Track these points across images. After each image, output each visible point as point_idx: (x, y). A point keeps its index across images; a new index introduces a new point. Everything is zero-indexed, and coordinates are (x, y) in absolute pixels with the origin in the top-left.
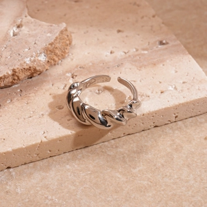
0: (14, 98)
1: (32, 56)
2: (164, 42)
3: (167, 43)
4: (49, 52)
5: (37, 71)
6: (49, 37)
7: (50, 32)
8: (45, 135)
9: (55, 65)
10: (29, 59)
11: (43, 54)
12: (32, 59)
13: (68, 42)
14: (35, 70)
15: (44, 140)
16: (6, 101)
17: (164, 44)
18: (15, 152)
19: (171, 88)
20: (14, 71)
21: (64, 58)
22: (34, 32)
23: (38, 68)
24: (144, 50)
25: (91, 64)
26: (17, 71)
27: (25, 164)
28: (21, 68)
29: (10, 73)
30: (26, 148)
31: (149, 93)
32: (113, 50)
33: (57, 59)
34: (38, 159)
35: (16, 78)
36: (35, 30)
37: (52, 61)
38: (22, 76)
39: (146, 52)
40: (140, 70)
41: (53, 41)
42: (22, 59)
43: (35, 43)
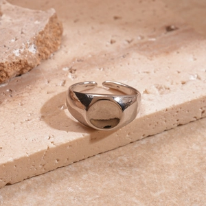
0: (4, 99)
1: (21, 48)
2: (173, 27)
3: (176, 29)
4: (39, 43)
6: (38, 25)
7: (38, 19)
8: (52, 140)
9: (47, 59)
10: (18, 51)
11: (33, 46)
12: (22, 50)
14: (26, 64)
15: (52, 146)
17: (172, 30)
18: (17, 162)
19: (192, 78)
20: (2, 65)
21: (56, 51)
22: (18, 20)
23: (29, 62)
24: (150, 37)
25: (90, 56)
26: (6, 65)
27: (28, 178)
28: (10, 61)
30: (31, 157)
31: (168, 85)
32: (114, 39)
33: (48, 52)
34: (43, 171)
35: (4, 75)
36: (19, 18)
37: (44, 55)
38: (11, 72)
39: (154, 39)
40: (151, 60)
41: (43, 29)
42: (10, 52)
43: (22, 33)
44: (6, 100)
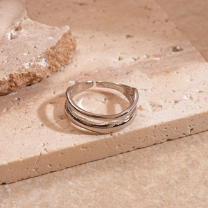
0: (11, 106)
1: (31, 61)
2: (178, 48)
3: (181, 50)
4: (50, 57)
5: (37, 78)
6: (51, 40)
7: (52, 36)
8: (46, 147)
9: (57, 71)
10: (28, 64)
11: (44, 59)
12: (32, 63)
13: (72, 47)
14: (35, 76)
15: (44, 153)
16: (2, 110)
17: (178, 50)
19: (185, 98)
20: (11, 76)
21: (67, 65)
23: (38, 74)
24: (155, 56)
25: (97, 71)
26: (15, 76)
28: (18, 73)
29: (7, 78)
30: (24, 162)
32: (122, 56)
33: (59, 65)
34: (37, 174)
35: (13, 85)
37: (54, 68)
38: (20, 82)
39: (158, 59)
40: (151, 78)
41: (55, 44)
42: (21, 64)
43: (35, 47)
44: (12, 108)
